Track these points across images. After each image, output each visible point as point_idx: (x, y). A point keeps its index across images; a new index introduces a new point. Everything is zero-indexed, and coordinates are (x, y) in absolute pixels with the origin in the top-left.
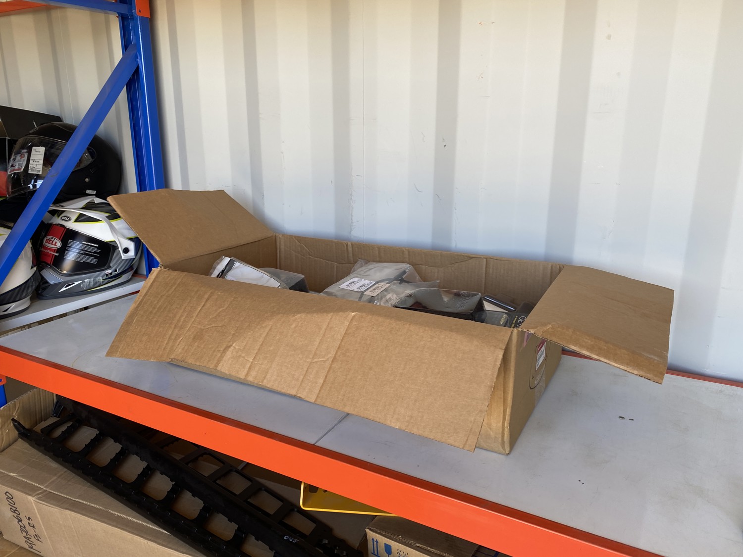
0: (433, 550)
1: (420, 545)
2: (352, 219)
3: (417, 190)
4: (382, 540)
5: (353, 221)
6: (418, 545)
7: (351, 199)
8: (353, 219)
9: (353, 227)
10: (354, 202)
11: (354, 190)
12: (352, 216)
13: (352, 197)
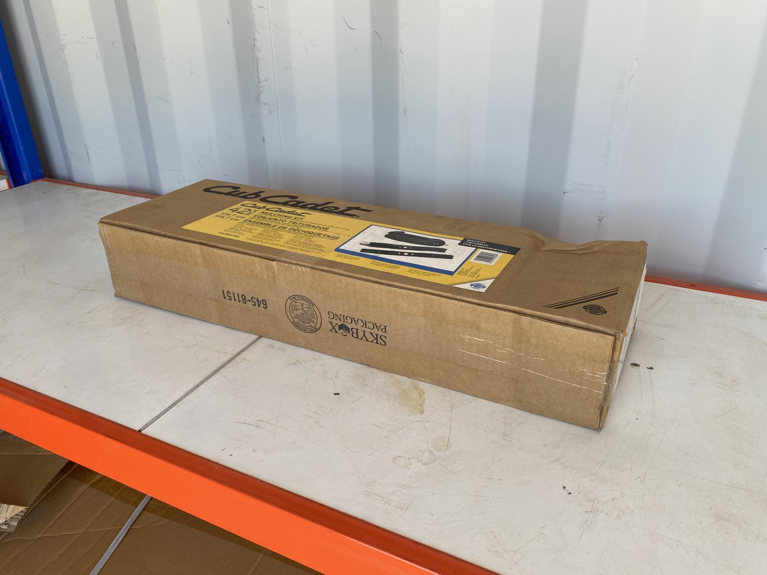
2: (258, 77)
3: (348, 26)
5: (261, 80)
7: (254, 44)
8: (260, 76)
9: (261, 89)
10: (258, 50)
11: (258, 32)
12: (258, 72)
13: (256, 43)
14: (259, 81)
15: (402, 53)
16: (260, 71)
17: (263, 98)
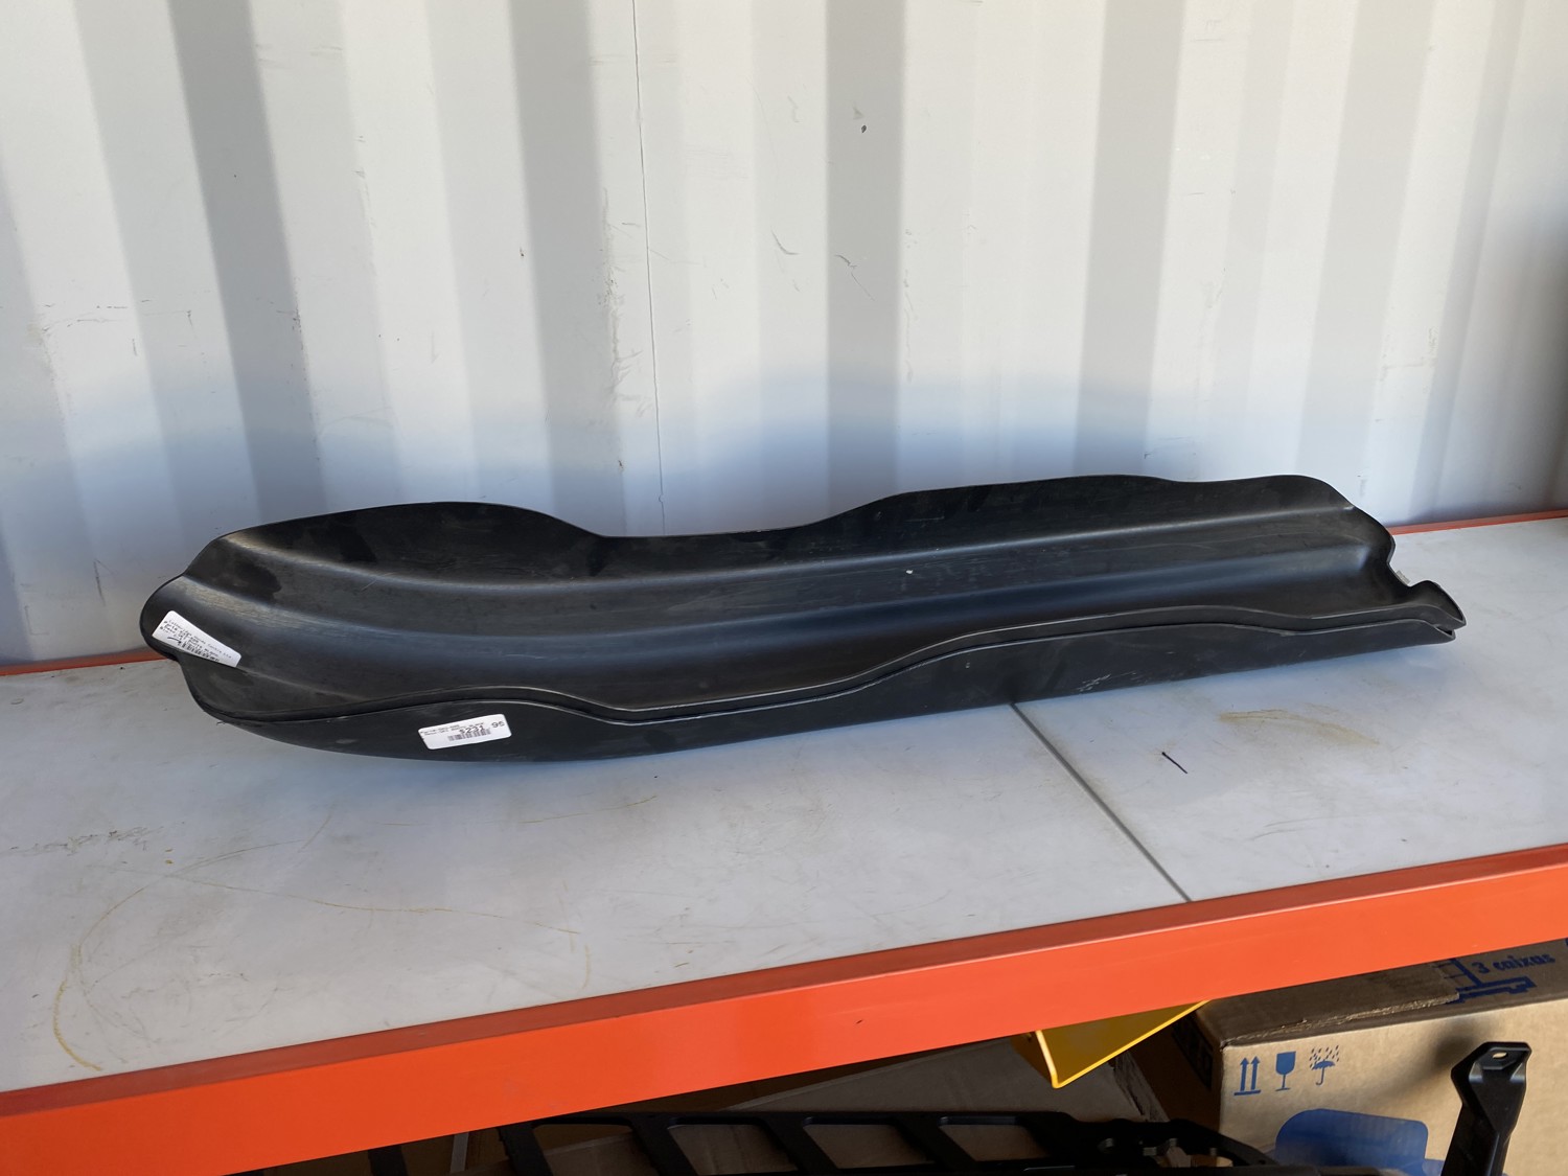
0: (1385, 1010)
1: (1355, 1016)
2: (615, 351)
3: (782, 248)
4: (1267, 1051)
5: (621, 355)
6: (1351, 1017)
7: (610, 292)
8: (618, 348)
9: (619, 374)
10: (618, 301)
11: (616, 268)
12: (615, 341)
13: (613, 288)
14: (617, 359)
15: (907, 286)
16: (618, 338)
17: (622, 388)
